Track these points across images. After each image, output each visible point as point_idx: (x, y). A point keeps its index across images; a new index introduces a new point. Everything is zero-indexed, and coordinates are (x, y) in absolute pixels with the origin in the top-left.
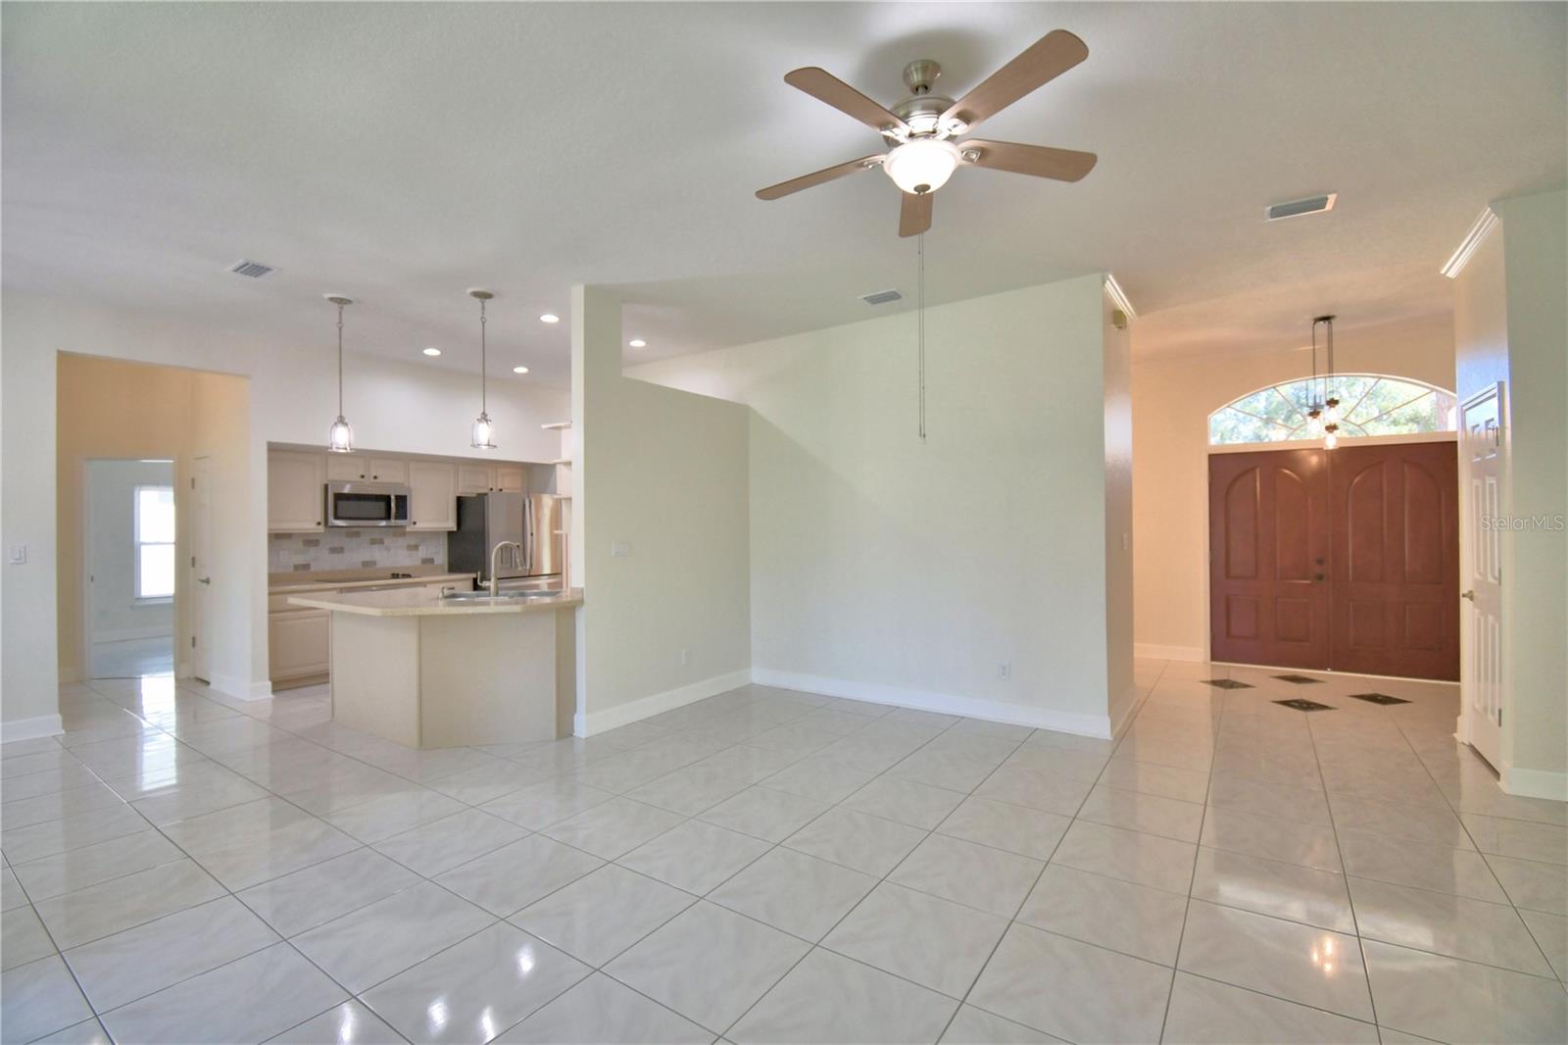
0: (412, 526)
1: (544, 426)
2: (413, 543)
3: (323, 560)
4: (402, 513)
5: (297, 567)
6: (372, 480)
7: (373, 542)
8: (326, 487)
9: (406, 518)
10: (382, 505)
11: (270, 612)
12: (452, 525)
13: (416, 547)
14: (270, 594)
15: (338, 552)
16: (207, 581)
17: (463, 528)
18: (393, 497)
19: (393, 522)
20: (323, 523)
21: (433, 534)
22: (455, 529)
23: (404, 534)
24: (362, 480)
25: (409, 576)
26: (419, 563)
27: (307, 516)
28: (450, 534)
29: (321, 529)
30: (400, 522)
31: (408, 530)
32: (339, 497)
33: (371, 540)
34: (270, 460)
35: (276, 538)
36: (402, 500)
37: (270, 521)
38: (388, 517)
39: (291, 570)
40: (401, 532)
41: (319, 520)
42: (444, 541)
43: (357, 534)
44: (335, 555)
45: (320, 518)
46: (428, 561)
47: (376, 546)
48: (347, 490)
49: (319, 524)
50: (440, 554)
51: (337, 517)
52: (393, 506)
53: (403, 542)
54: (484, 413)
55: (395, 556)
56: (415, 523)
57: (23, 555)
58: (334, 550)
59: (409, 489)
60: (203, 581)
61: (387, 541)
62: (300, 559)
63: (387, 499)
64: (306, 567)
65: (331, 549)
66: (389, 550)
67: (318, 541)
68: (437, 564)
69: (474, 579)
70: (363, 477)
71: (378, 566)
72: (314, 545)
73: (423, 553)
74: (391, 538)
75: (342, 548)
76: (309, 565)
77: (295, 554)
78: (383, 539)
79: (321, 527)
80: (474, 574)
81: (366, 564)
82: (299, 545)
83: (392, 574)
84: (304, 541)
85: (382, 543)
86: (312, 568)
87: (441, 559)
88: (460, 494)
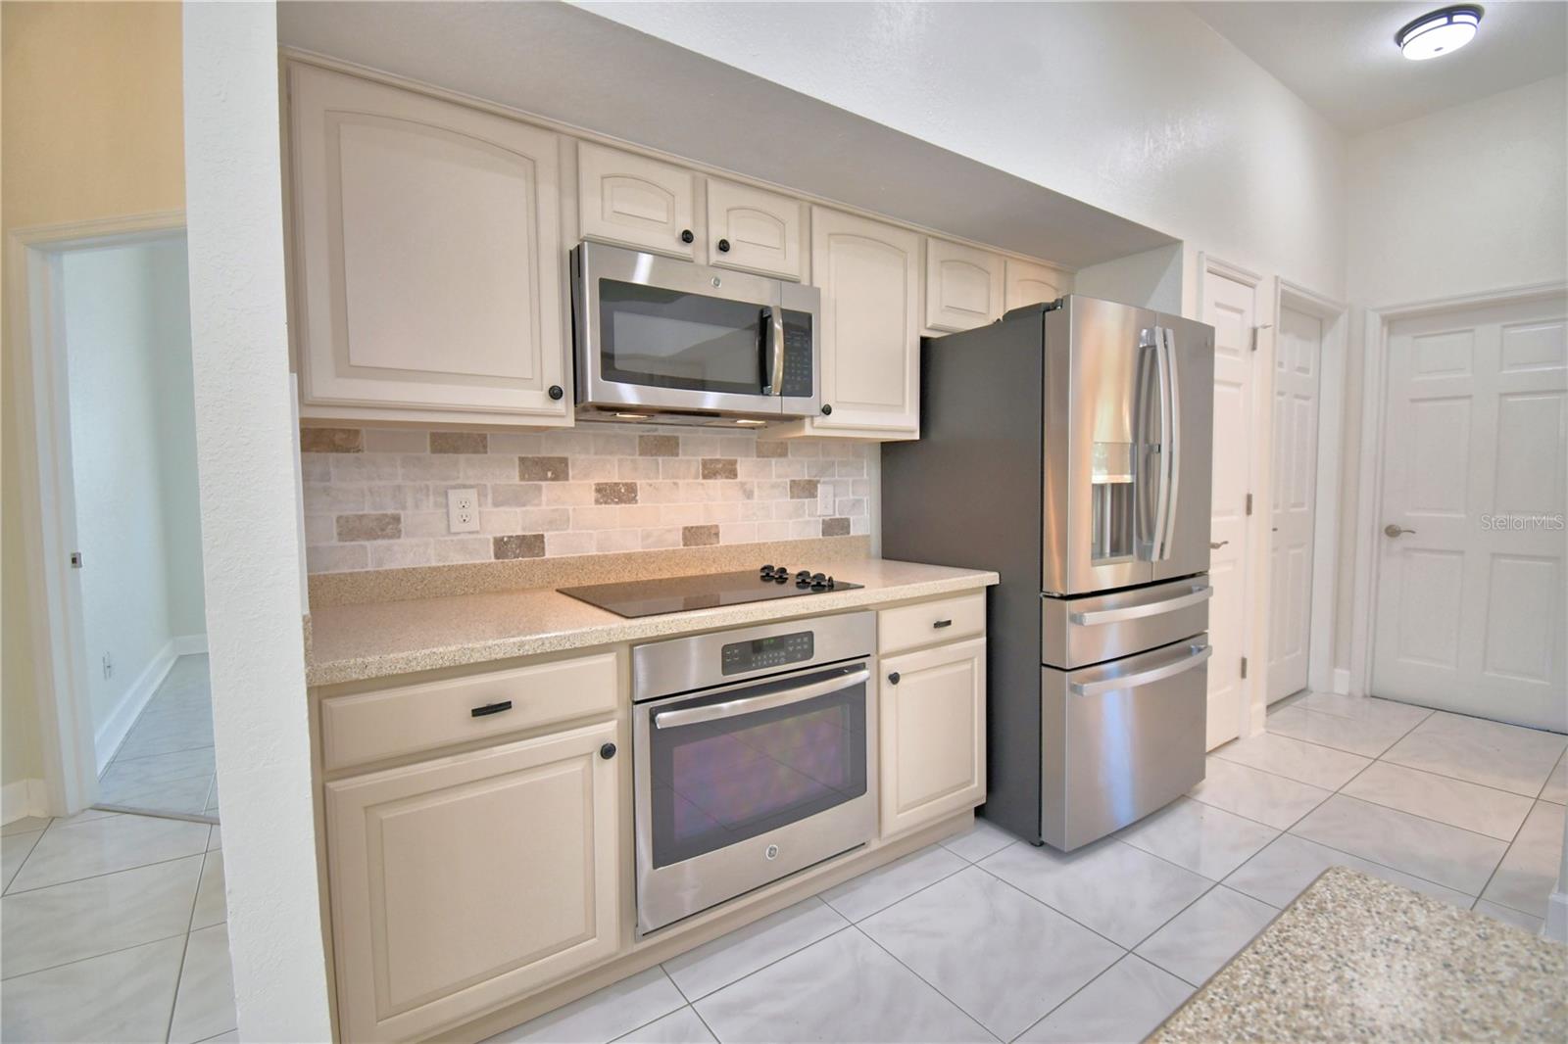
0: (817, 422)
3: (585, 527)
4: (800, 382)
5: (502, 547)
6: (715, 254)
7: (710, 471)
8: (576, 257)
10: (749, 337)
12: (905, 423)
13: (805, 489)
15: (622, 500)
17: (934, 435)
18: (776, 318)
19: (772, 404)
20: (569, 392)
21: (847, 447)
22: (918, 438)
23: (781, 450)
24: (686, 250)
25: (830, 588)
26: (815, 532)
28: (891, 451)
29: (563, 413)
30: (793, 405)
31: (806, 431)
32: (615, 292)
33: (705, 463)
36: (801, 328)
38: (763, 382)
39: (488, 556)
41: (554, 381)
42: (872, 470)
43: (667, 447)
44: (614, 509)
45: (557, 372)
46: (836, 527)
47: (719, 481)
48: (642, 273)
49: (555, 394)
50: (862, 502)
51: (611, 369)
52: (785, 349)
53: (783, 471)
55: (764, 513)
56: (827, 411)
58: (609, 494)
59: (815, 293)
62: (513, 522)
64: (532, 544)
65: (600, 489)
66: (749, 495)
67: (564, 461)
68: (857, 538)
69: (990, 590)
70: (687, 237)
71: (724, 541)
72: (555, 478)
73: (825, 504)
74: (760, 454)
75: (631, 489)
76: (540, 538)
77: (496, 504)
78: (736, 461)
79: (564, 407)
80: (992, 578)
81: (692, 535)
82: (512, 477)
83: (767, 569)
84: (522, 460)
85: (733, 474)
86: (551, 552)
87: (866, 522)
88: (931, 329)
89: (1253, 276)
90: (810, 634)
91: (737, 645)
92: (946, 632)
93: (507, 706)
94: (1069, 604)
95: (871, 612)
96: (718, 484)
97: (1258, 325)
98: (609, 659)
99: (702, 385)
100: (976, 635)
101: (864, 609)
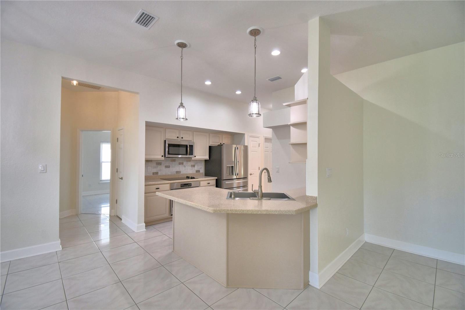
0: (194, 158)
1: (284, 104)
2: (193, 164)
3: (163, 171)
4: (191, 153)
5: (153, 173)
6: (181, 139)
7: (180, 164)
8: (165, 141)
9: (192, 155)
10: (185, 149)
11: (145, 193)
12: (207, 157)
13: (194, 166)
14: (145, 185)
15: (168, 168)
16: (122, 179)
17: (211, 159)
18: (188, 146)
19: (188, 156)
20: (164, 156)
21: (200, 161)
22: (208, 159)
23: (190, 161)
24: (178, 139)
25: (194, 178)
26: (195, 172)
27: (158, 154)
28: (206, 161)
30: (190, 156)
31: (193, 159)
32: (169, 145)
33: (179, 163)
34: (147, 130)
35: (148, 161)
36: (191, 147)
37: (146, 155)
38: (187, 154)
39: (152, 175)
40: (189, 160)
41: (163, 155)
42: (203, 163)
43: (174, 161)
44: (167, 169)
46: (198, 171)
47: (181, 165)
48: (172, 142)
49: (162, 156)
50: (202, 168)
51: (169, 154)
52: (189, 149)
53: (190, 164)
54: (255, 97)
55: (187, 169)
56: (195, 156)
57: (45, 169)
59: (194, 143)
60: (120, 179)
61: (185, 163)
62: (155, 170)
63: (187, 146)
64: (157, 173)
65: (165, 166)
66: (185, 167)
67: (161, 163)
68: (201, 173)
69: (216, 179)
70: (178, 137)
71: (181, 173)
72: (160, 165)
73: (196, 168)
74: (187, 161)
75: (169, 166)
76: (158, 172)
77: (153, 168)
78: (183, 162)
79: (163, 157)
80: (216, 178)
81: (177, 172)
82: (155, 165)
83: (187, 177)
84: (156, 163)
85: (183, 164)
86: (159, 174)
87: (202, 171)
88: (211, 145)
89: (259, 137)
90: (191, 184)
91: (183, 184)
92: (209, 184)
93: (159, 188)
94: (224, 181)
95: (200, 181)
96: (181, 166)
97: (260, 143)
98: (168, 185)
99: (179, 155)
100: (215, 185)
101: (198, 181)
